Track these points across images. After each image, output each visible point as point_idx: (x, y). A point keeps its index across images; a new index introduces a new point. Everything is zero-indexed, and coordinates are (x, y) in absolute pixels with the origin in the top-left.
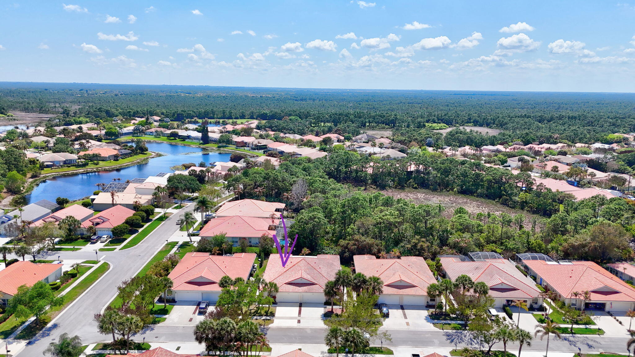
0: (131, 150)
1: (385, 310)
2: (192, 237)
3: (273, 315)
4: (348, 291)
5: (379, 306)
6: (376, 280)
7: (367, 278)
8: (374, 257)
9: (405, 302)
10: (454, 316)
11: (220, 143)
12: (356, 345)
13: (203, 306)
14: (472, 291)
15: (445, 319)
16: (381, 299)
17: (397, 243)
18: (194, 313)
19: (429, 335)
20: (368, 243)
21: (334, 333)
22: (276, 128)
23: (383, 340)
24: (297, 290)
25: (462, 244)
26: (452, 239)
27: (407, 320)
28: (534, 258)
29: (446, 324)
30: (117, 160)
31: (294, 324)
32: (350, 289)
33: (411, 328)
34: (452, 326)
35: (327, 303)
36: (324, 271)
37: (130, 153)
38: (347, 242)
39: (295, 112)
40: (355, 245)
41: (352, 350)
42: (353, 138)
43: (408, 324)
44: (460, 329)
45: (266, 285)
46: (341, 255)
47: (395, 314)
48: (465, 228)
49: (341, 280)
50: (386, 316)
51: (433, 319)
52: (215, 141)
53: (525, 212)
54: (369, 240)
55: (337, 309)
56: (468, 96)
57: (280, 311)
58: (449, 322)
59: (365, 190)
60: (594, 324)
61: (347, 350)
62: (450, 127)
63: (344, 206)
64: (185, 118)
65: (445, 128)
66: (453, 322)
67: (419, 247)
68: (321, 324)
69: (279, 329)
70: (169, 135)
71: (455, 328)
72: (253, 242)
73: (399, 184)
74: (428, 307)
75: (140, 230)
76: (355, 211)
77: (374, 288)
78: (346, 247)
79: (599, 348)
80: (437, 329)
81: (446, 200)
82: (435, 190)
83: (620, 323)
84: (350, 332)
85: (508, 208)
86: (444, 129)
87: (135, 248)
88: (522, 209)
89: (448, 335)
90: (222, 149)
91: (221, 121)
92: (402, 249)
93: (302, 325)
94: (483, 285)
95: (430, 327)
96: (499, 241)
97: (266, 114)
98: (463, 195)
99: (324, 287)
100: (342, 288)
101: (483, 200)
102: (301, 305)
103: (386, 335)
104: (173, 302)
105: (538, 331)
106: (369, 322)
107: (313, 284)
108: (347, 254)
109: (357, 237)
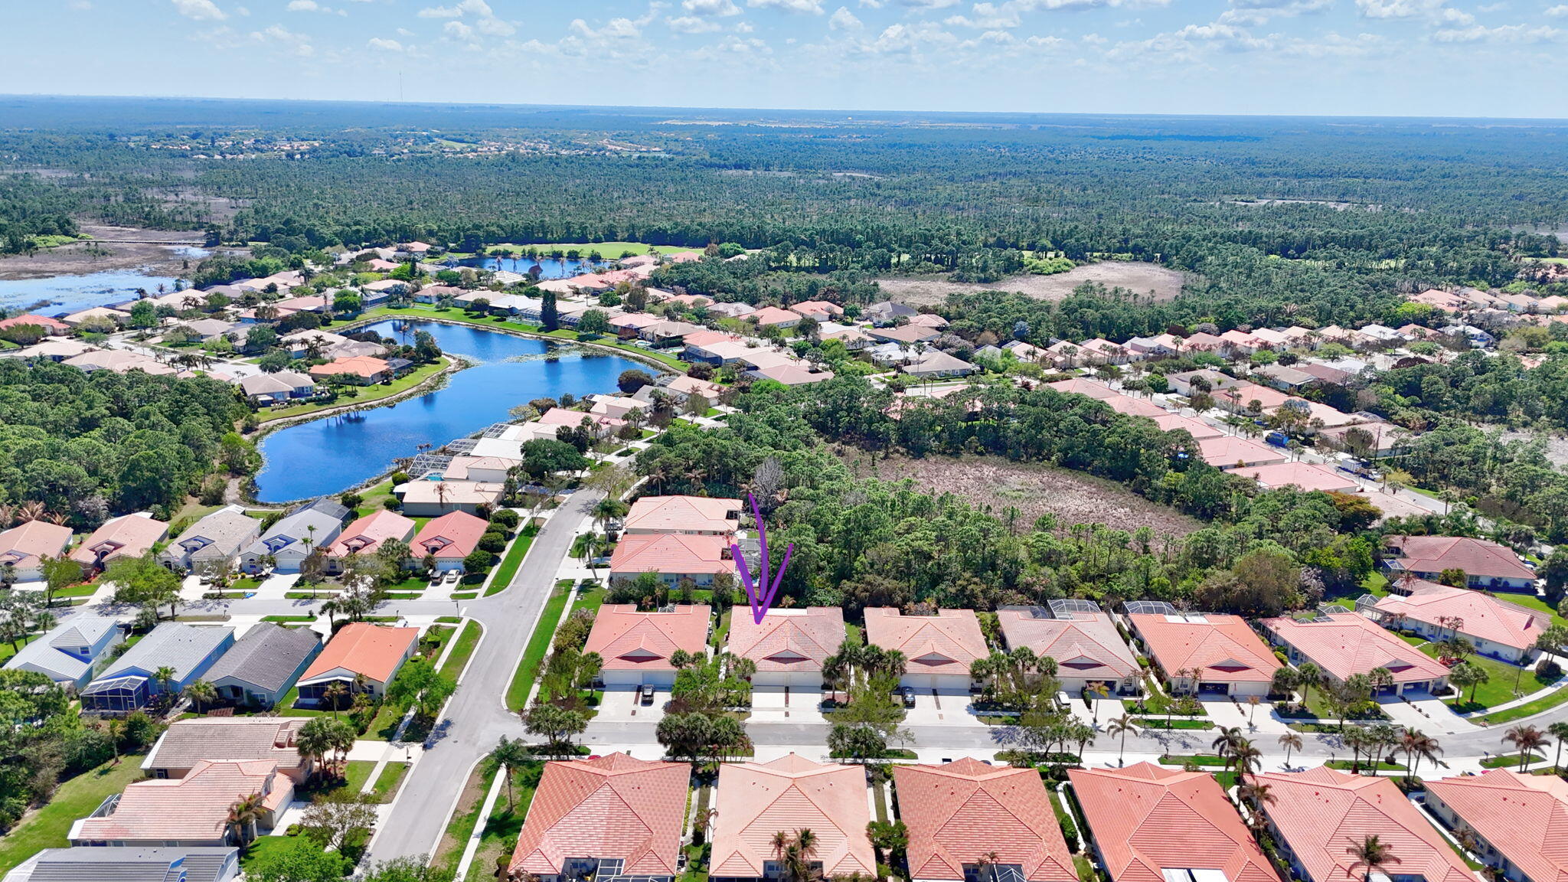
0: (410, 359)
1: (909, 697)
2: (597, 570)
3: (748, 705)
4: (856, 672)
5: (901, 691)
6: (897, 655)
7: (885, 651)
8: (897, 610)
9: (940, 684)
10: (1008, 704)
11: (582, 328)
12: (868, 747)
13: (648, 693)
14: (1034, 670)
15: (995, 710)
16: (904, 681)
17: (935, 581)
18: (636, 702)
19: (970, 733)
20: (887, 588)
21: (839, 732)
22: (695, 285)
23: (905, 741)
24: (781, 669)
25: (1037, 588)
26: (1024, 577)
27: (939, 712)
28: (1149, 610)
29: (995, 716)
30: (388, 384)
31: (779, 718)
32: (859, 668)
33: (946, 723)
34: (1004, 719)
35: (826, 687)
36: (820, 637)
37: (409, 366)
38: (853, 585)
39: (731, 225)
40: (866, 590)
41: (862, 753)
42: (863, 312)
43: (941, 716)
44: (1014, 723)
45: (738, 662)
46: (845, 605)
47: (924, 702)
48: (1048, 558)
49: (847, 655)
50: (911, 705)
51: (978, 710)
52: (573, 325)
53: (1172, 508)
54: (889, 584)
55: (840, 695)
56: (1144, 143)
57: (758, 699)
58: (1000, 713)
59: (886, 457)
60: (1205, 714)
61: (856, 753)
62: (1078, 265)
63: (848, 521)
64: (483, 245)
65: (1067, 268)
66: (1006, 714)
67: (968, 592)
68: (818, 718)
69: (760, 726)
70: (469, 306)
71: (1007, 722)
72: (700, 580)
73: (950, 444)
74: (973, 691)
75: (503, 556)
76: (867, 530)
77: (893, 667)
78: (853, 594)
79: (1197, 747)
80: (982, 725)
81: (1035, 480)
82: (1015, 459)
83: (1243, 713)
84: (860, 731)
85: (1142, 500)
86: (1065, 271)
87: (509, 593)
88: (1168, 502)
89: (995, 732)
90: (588, 344)
91: (566, 248)
92: (942, 595)
93: (791, 720)
94: (1050, 661)
95: (973, 721)
96: (1103, 576)
97: (665, 231)
98: (1067, 471)
99: (823, 665)
100: (847, 667)
101: (1101, 481)
102: (787, 690)
103: (908, 735)
104: (600, 686)
105: (1112, 727)
106: (885, 716)
107: (804, 659)
108: (853, 605)
109: (868, 578)
